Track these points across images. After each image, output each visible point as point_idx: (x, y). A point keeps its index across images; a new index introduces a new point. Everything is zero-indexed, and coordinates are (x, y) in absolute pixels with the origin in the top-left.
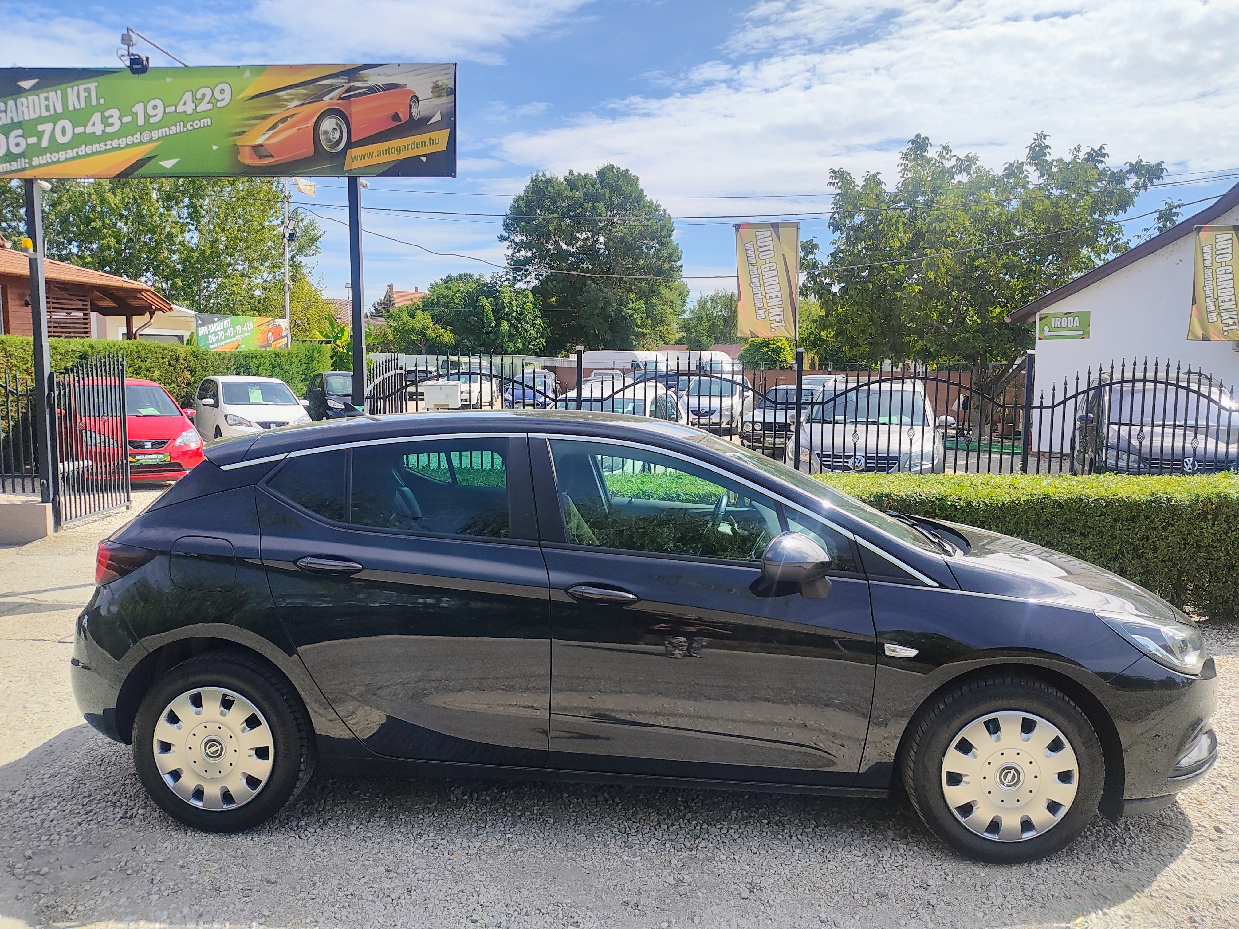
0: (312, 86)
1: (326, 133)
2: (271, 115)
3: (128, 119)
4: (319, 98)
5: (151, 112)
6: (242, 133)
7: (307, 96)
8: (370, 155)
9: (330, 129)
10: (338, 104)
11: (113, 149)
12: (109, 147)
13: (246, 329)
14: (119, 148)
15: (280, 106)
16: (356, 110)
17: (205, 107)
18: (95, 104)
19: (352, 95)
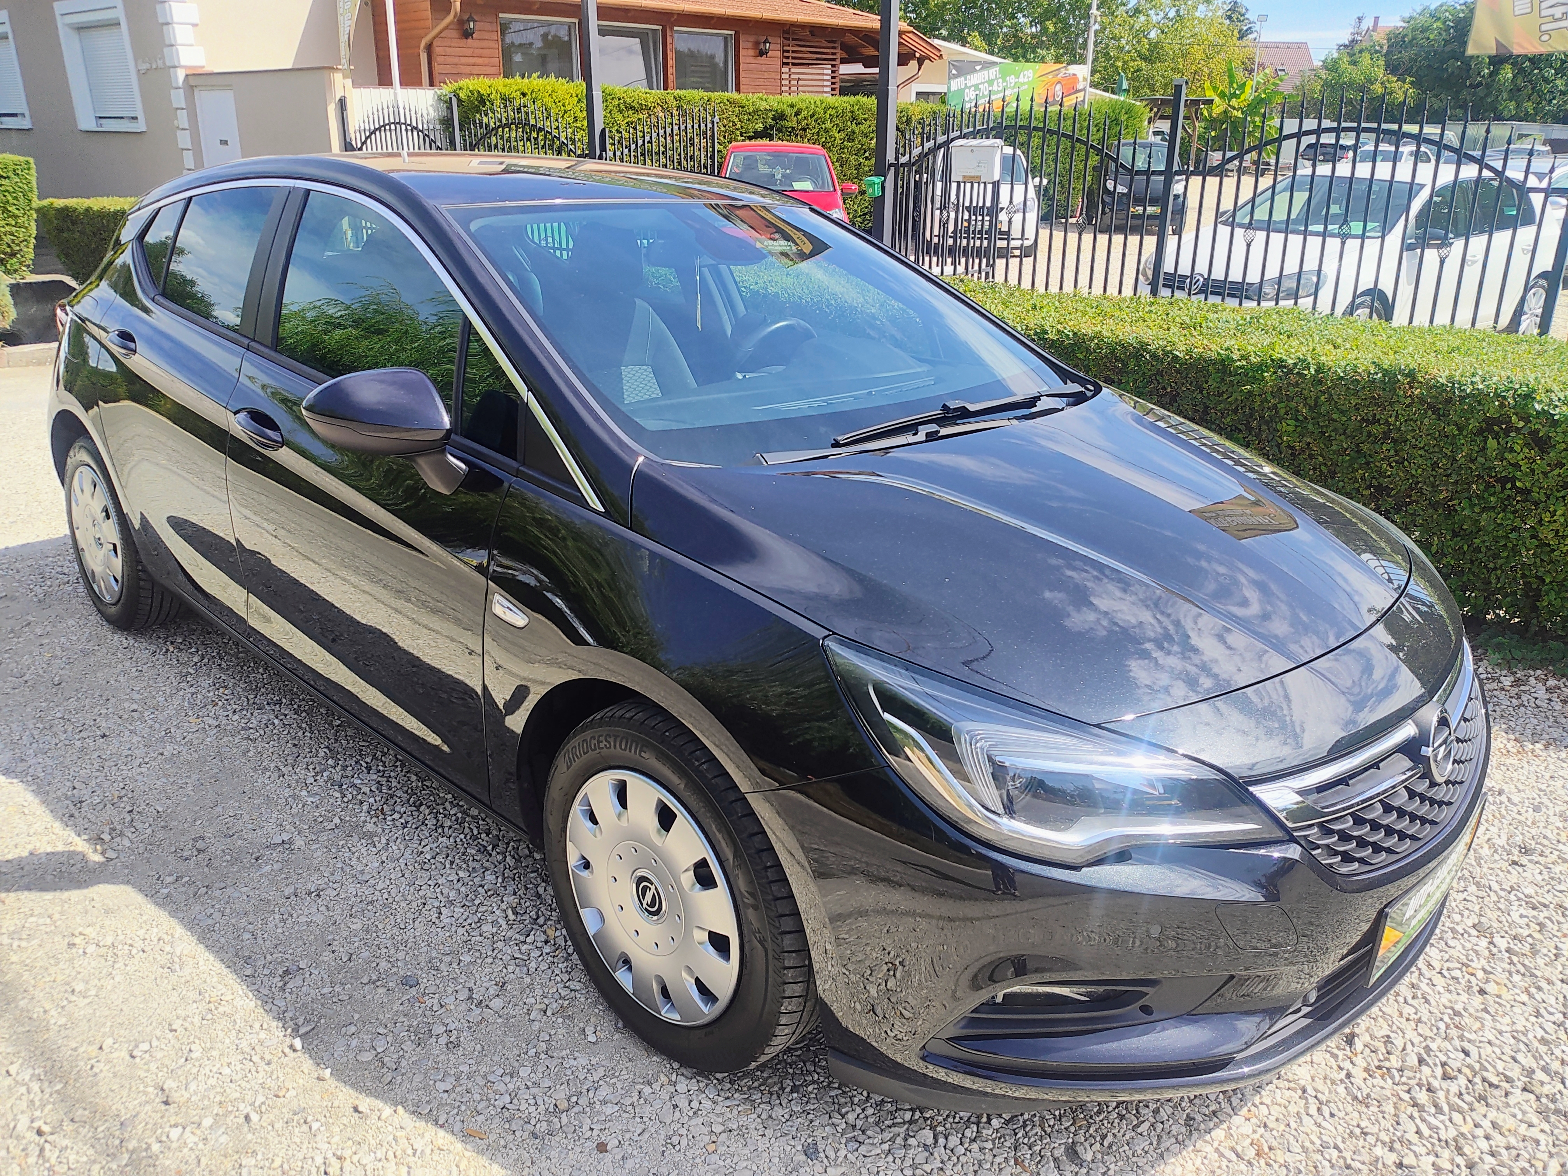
13: (1021, 80)
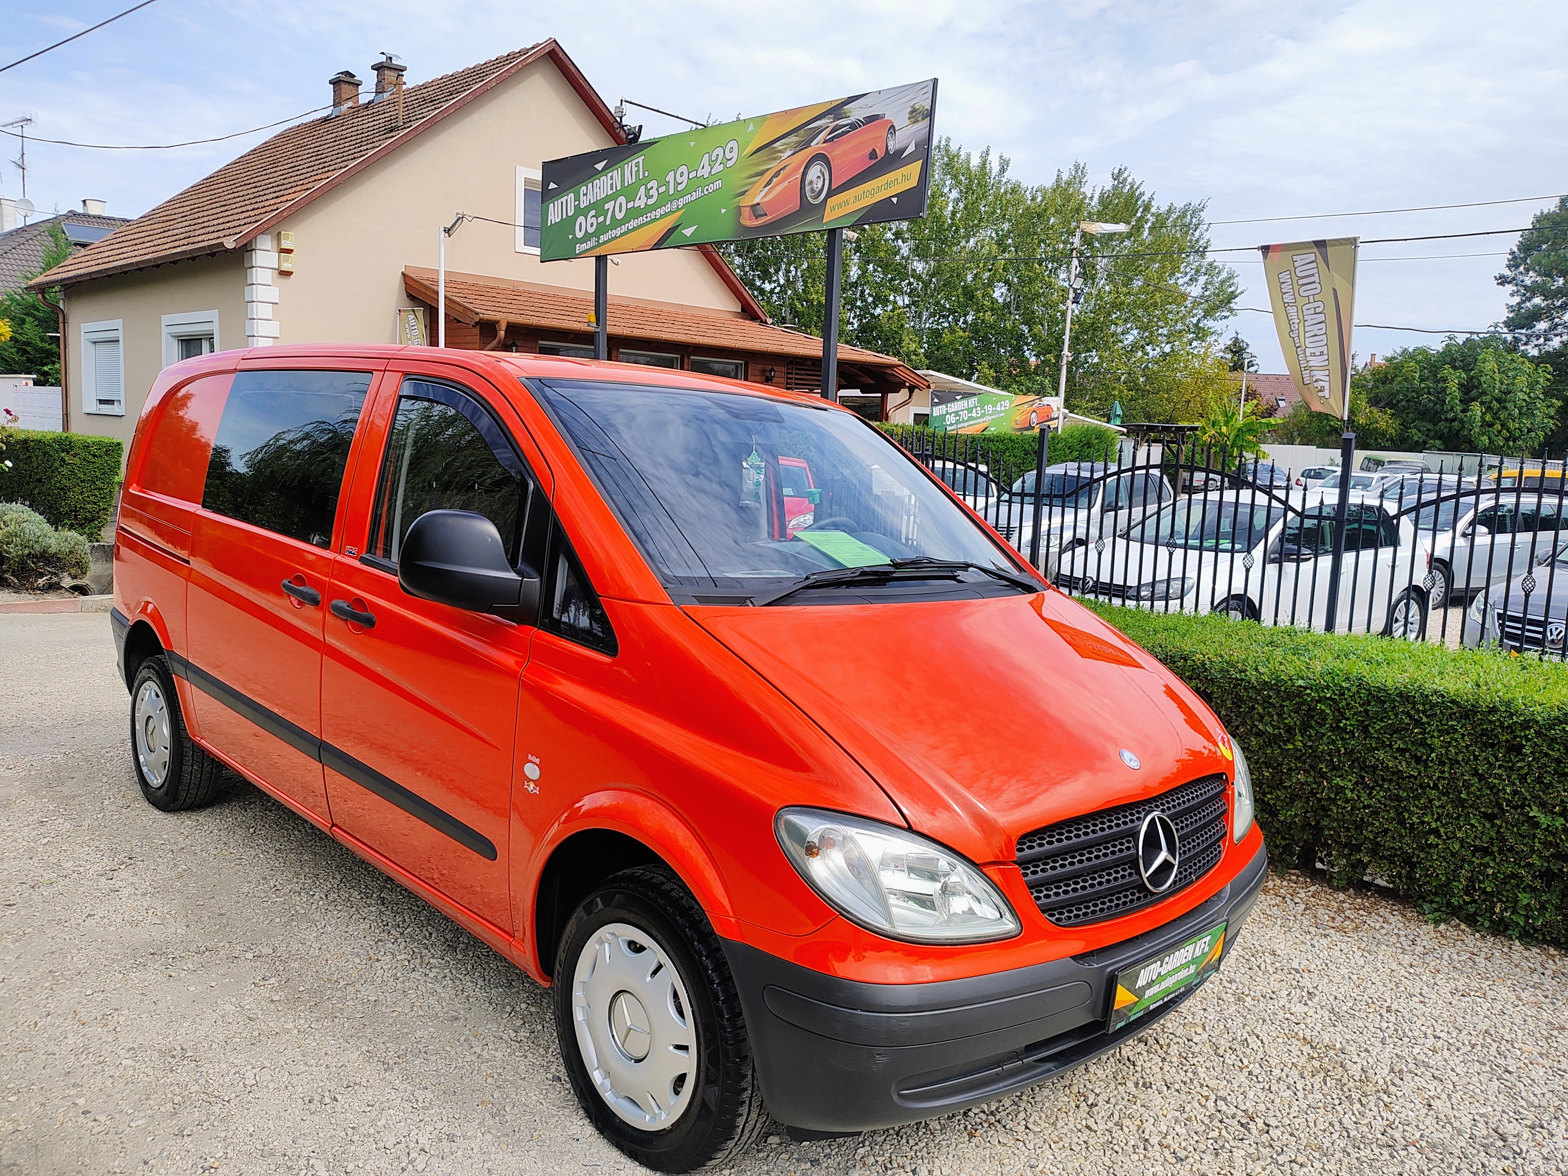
0: (802, 131)
1: (811, 183)
2: (768, 170)
3: (662, 189)
4: (807, 144)
5: (679, 180)
6: (744, 193)
7: (798, 143)
8: (847, 202)
9: (814, 179)
10: (822, 149)
11: (652, 221)
12: (649, 219)
13: (999, 409)
14: (656, 219)
15: (775, 159)
16: (839, 153)
17: (718, 168)
18: (641, 177)
19: (836, 136)
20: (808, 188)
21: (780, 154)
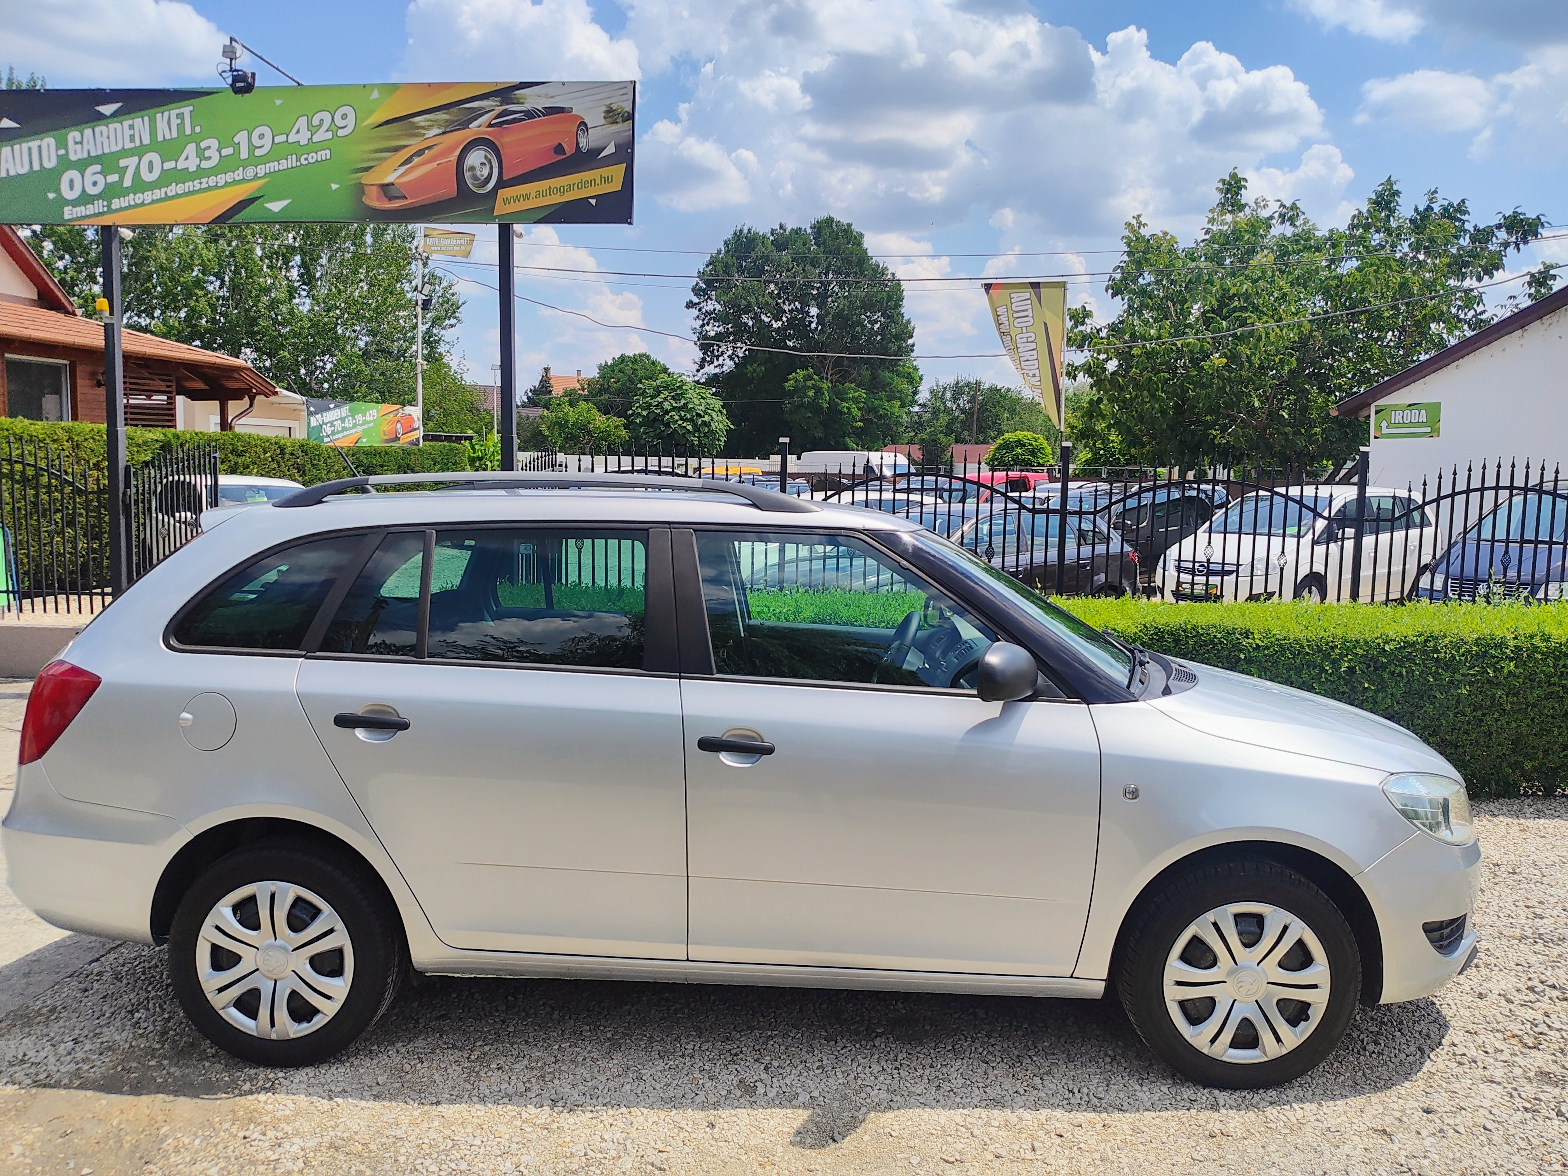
0: (455, 110)
1: (472, 169)
2: (405, 146)
3: (229, 151)
4: (465, 125)
5: (256, 141)
6: (367, 169)
7: (450, 122)
8: (527, 197)
9: (477, 165)
10: (487, 133)
11: (209, 188)
12: (204, 186)
13: (368, 418)
14: (216, 187)
15: (416, 135)
16: (509, 139)
17: (321, 135)
18: (188, 131)
19: (503, 122)
20: (467, 175)
21: (423, 131)
